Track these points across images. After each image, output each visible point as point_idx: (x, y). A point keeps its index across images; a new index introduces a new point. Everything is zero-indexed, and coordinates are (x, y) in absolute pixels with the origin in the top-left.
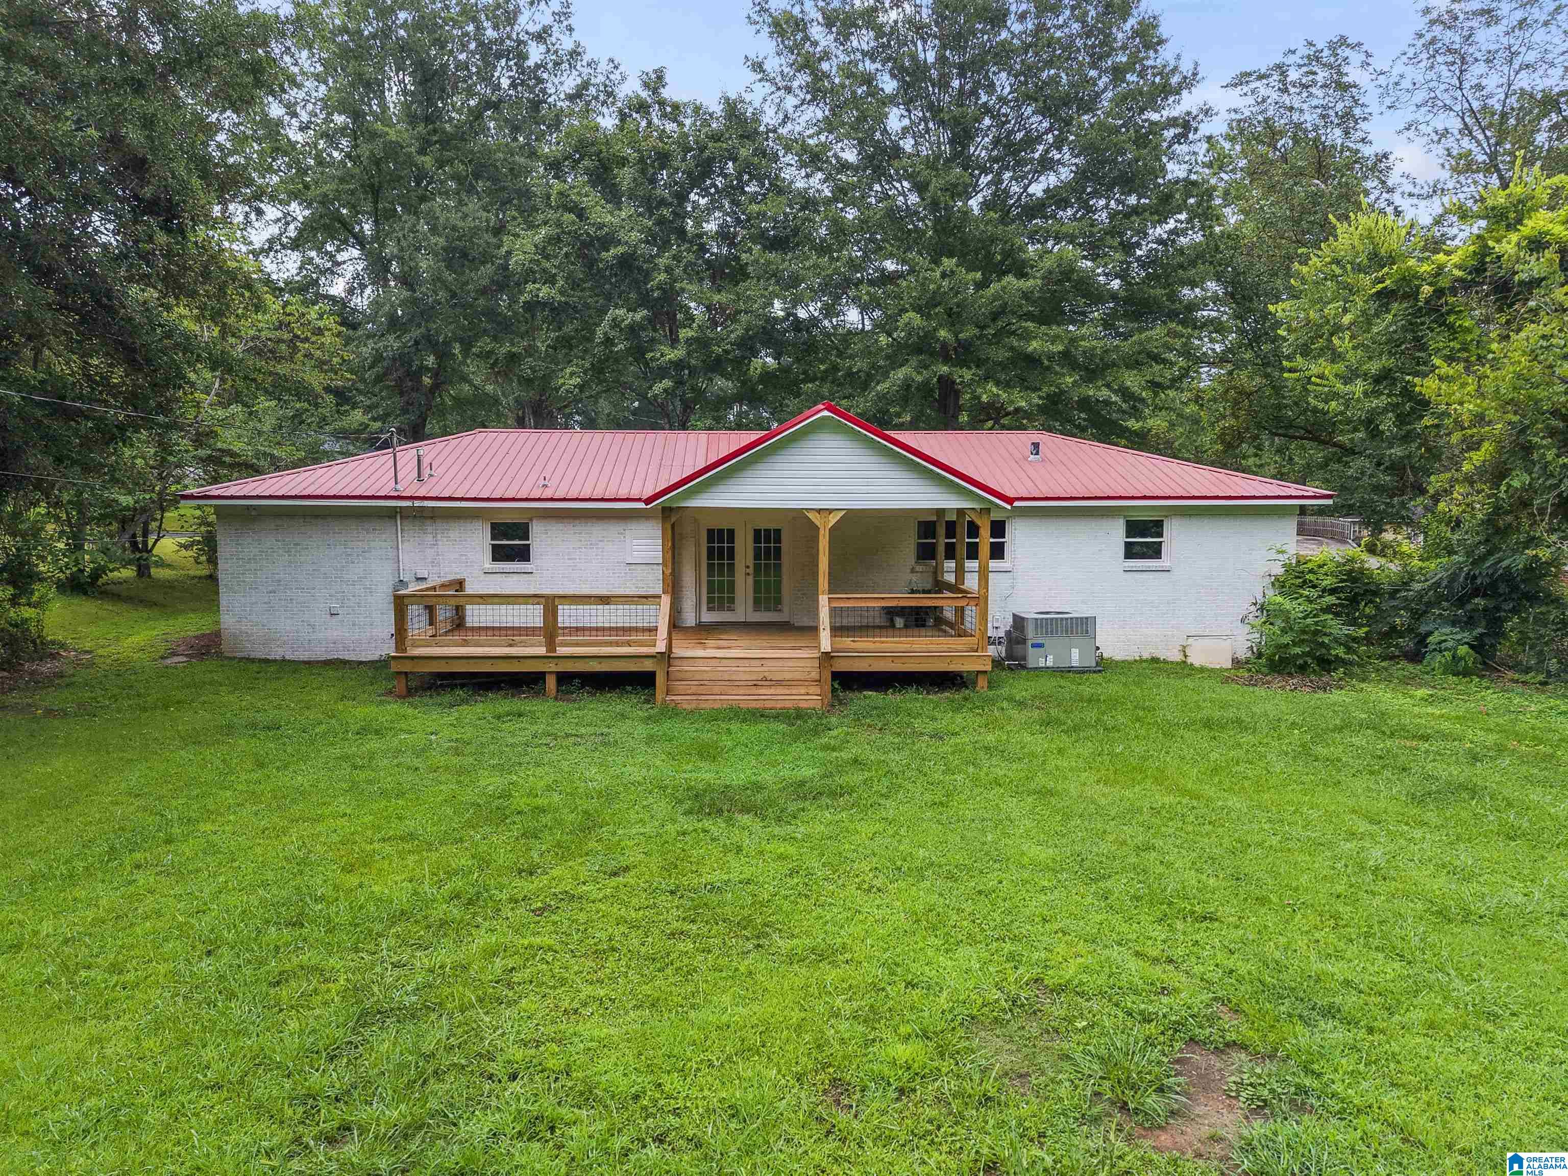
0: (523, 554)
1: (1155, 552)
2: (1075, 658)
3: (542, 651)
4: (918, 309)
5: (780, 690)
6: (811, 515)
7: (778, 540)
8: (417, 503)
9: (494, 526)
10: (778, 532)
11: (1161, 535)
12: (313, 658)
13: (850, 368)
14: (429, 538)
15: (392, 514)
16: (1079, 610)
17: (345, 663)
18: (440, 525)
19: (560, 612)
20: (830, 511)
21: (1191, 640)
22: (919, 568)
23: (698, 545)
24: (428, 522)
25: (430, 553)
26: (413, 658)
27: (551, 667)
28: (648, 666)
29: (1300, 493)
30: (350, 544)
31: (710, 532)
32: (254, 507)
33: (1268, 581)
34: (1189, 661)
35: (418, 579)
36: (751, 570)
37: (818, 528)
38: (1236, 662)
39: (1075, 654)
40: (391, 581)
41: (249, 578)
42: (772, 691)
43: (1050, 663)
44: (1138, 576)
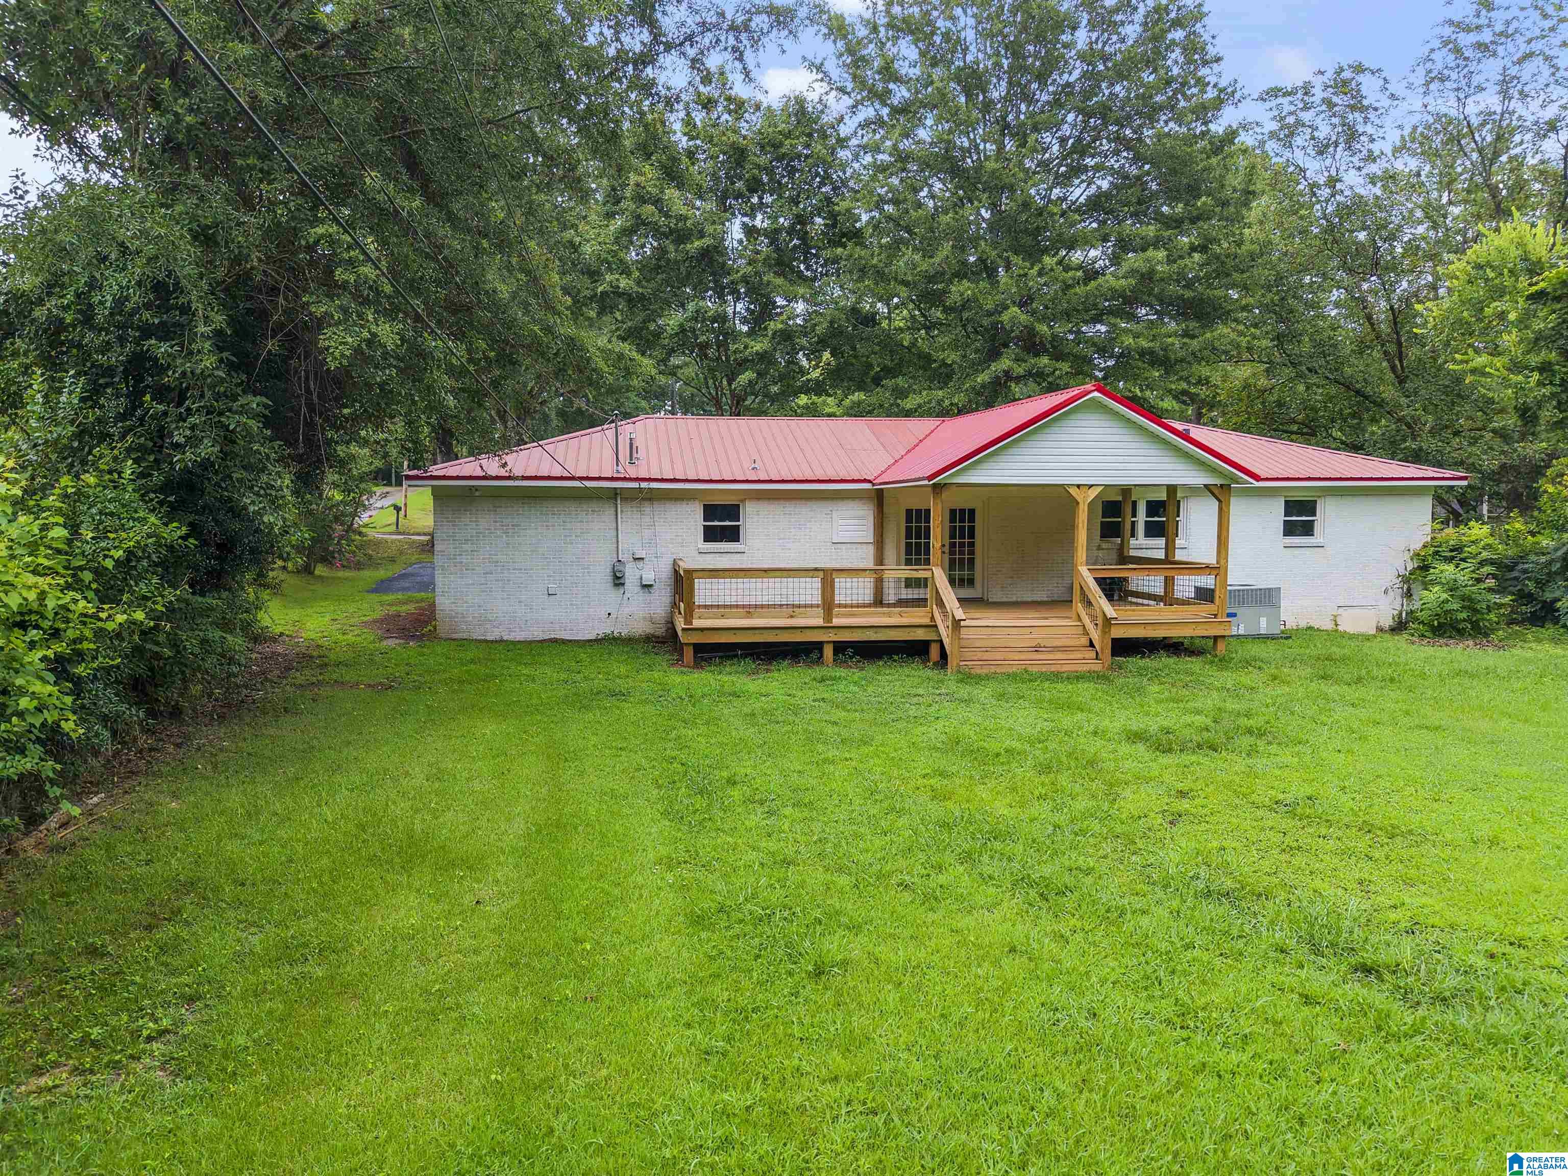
0: (733, 535)
1: (1307, 529)
2: (1264, 626)
3: (820, 622)
4: (1021, 305)
5: (1059, 655)
6: (1073, 491)
7: (972, 518)
8: (644, 485)
9: (706, 507)
10: (972, 512)
11: (1314, 514)
12: (530, 638)
13: (943, 360)
14: (647, 519)
15: (614, 495)
16: (1261, 583)
17: (564, 642)
18: (658, 507)
19: (837, 585)
20: (1091, 486)
21: (1341, 610)
22: (1104, 546)
23: (898, 525)
24: (647, 504)
25: (647, 533)
26: (702, 630)
27: (833, 637)
28: (920, 635)
29: (1441, 475)
30: (569, 526)
31: (909, 512)
32: (477, 488)
33: (1407, 556)
34: (1340, 628)
35: (635, 559)
36: (947, 549)
37: (1078, 503)
38: (1380, 629)
39: (1263, 622)
40: (611, 559)
41: (465, 559)
42: (1051, 656)
43: (1241, 632)
44: (1297, 551)
